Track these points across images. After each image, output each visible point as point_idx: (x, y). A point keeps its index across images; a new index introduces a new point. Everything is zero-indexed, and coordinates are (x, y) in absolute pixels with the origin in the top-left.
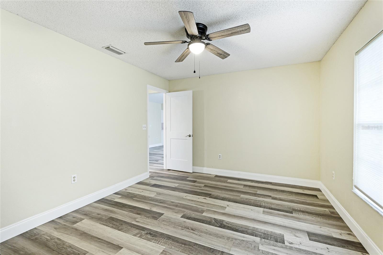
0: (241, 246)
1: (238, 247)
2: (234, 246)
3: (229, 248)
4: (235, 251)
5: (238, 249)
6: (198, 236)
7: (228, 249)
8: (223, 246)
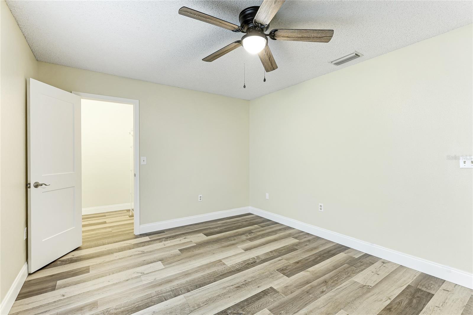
0: (180, 308)
1: (181, 305)
2: (186, 304)
3: (187, 299)
4: (180, 301)
5: (179, 304)
6: (225, 286)
7: (188, 297)
8: (194, 296)
